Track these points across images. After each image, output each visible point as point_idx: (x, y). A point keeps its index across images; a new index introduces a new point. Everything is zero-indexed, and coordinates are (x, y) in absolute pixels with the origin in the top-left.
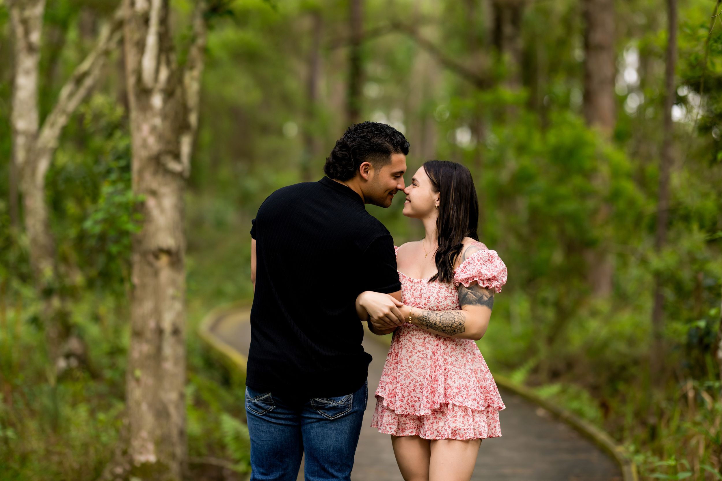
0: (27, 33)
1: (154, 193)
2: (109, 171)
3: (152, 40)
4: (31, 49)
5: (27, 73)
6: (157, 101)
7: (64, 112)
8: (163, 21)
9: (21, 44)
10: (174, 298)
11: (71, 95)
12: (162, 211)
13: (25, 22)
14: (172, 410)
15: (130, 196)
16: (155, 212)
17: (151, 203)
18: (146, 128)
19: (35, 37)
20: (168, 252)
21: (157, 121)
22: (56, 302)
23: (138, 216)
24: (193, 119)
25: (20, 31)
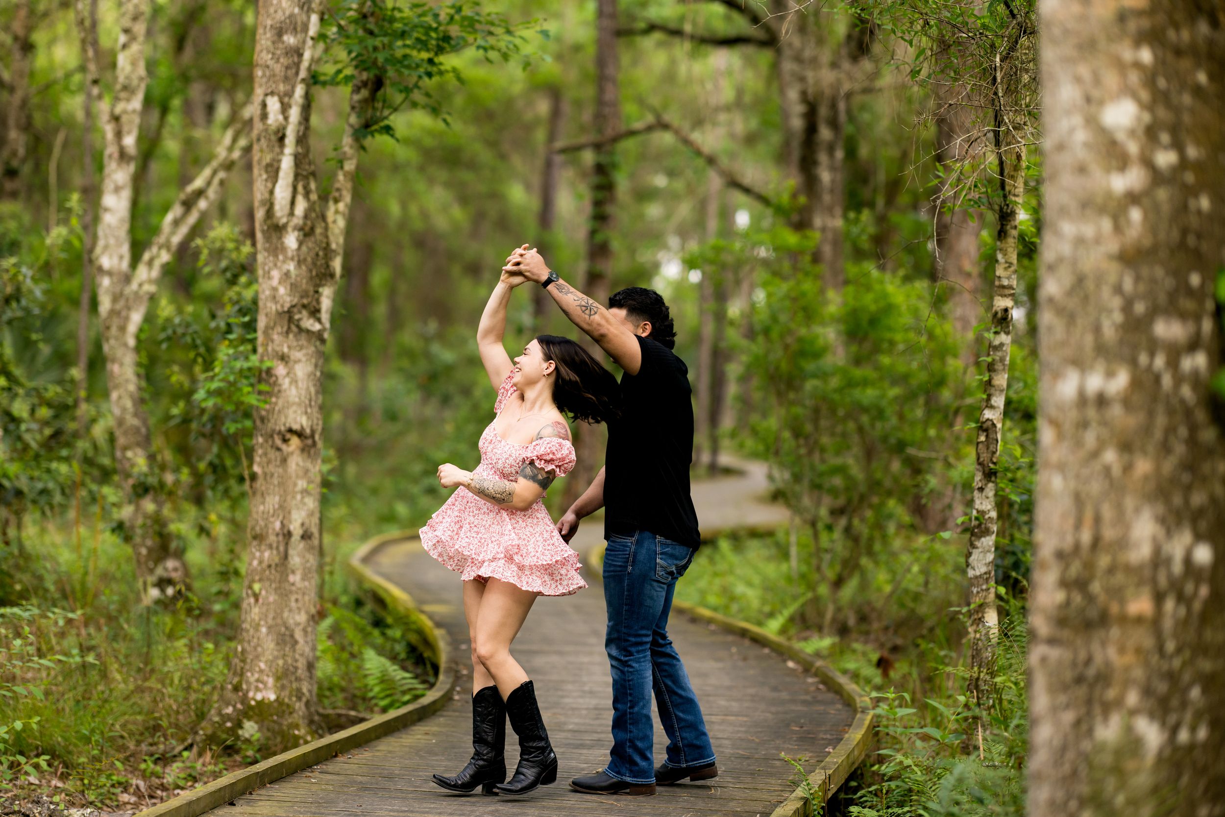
0: (119, 135)
1: (283, 358)
2: (229, 329)
3: (287, 163)
4: (123, 156)
5: (117, 189)
6: (291, 241)
7: (167, 246)
8: (302, 140)
9: (111, 149)
10: (305, 492)
11: (176, 223)
12: (294, 381)
13: (116, 119)
14: (299, 635)
15: (254, 360)
16: (286, 383)
17: (280, 370)
18: (276, 274)
19: (129, 141)
20: (300, 434)
21: (291, 266)
22: (149, 506)
23: (263, 387)
24: (337, 264)
25: (109, 130)
